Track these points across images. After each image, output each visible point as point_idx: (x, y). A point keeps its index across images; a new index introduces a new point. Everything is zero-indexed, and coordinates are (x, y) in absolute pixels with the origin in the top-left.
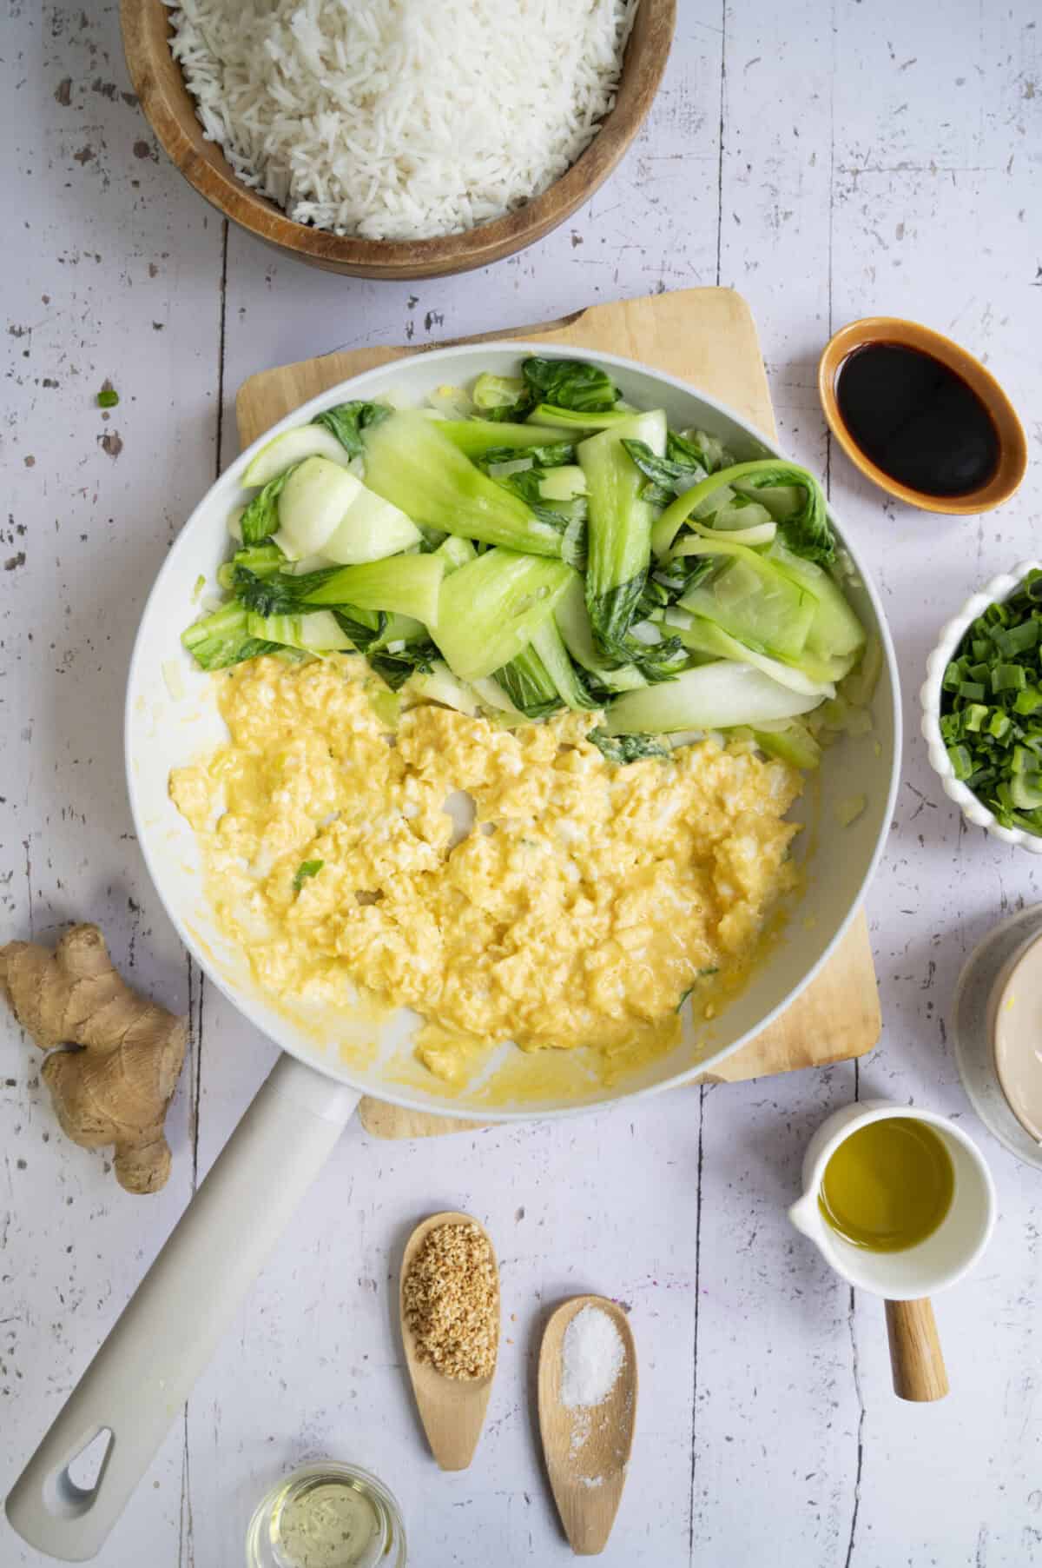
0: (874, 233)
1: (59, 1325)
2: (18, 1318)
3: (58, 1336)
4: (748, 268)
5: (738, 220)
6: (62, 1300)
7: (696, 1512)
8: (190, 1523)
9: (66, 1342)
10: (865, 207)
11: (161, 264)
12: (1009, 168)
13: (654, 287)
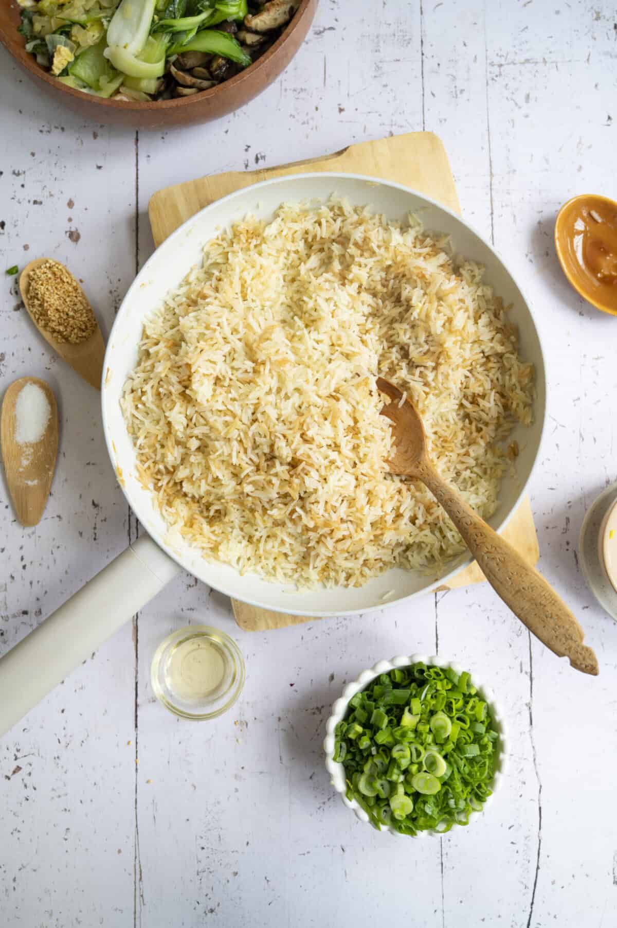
0: (512, 99)
1: (58, 758)
2: (33, 754)
3: (58, 764)
4: (441, 121)
5: (433, 95)
6: (59, 742)
7: (444, 852)
8: (141, 875)
9: (62, 767)
10: (507, 85)
11: (99, 131)
12: (588, 60)
13: (387, 134)
